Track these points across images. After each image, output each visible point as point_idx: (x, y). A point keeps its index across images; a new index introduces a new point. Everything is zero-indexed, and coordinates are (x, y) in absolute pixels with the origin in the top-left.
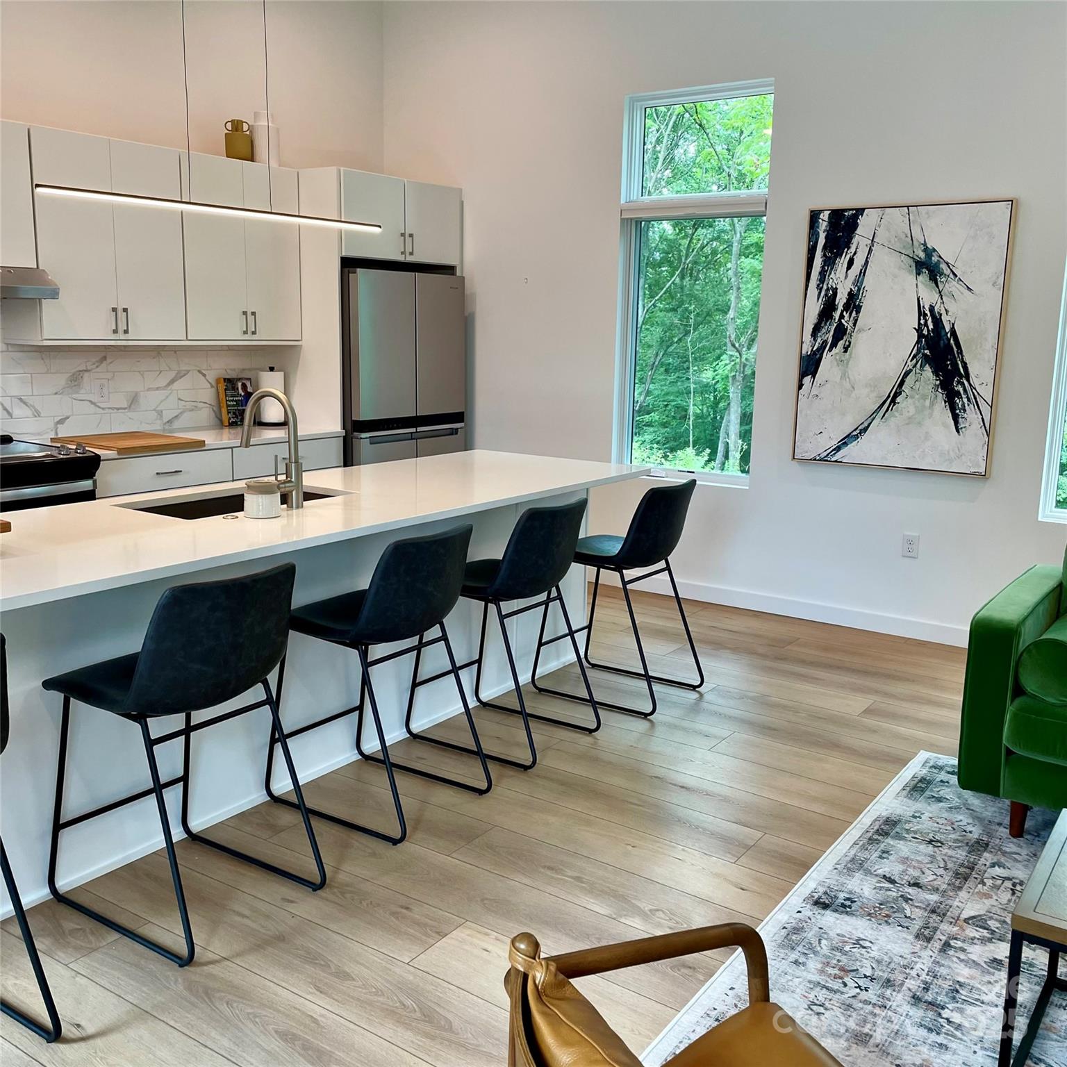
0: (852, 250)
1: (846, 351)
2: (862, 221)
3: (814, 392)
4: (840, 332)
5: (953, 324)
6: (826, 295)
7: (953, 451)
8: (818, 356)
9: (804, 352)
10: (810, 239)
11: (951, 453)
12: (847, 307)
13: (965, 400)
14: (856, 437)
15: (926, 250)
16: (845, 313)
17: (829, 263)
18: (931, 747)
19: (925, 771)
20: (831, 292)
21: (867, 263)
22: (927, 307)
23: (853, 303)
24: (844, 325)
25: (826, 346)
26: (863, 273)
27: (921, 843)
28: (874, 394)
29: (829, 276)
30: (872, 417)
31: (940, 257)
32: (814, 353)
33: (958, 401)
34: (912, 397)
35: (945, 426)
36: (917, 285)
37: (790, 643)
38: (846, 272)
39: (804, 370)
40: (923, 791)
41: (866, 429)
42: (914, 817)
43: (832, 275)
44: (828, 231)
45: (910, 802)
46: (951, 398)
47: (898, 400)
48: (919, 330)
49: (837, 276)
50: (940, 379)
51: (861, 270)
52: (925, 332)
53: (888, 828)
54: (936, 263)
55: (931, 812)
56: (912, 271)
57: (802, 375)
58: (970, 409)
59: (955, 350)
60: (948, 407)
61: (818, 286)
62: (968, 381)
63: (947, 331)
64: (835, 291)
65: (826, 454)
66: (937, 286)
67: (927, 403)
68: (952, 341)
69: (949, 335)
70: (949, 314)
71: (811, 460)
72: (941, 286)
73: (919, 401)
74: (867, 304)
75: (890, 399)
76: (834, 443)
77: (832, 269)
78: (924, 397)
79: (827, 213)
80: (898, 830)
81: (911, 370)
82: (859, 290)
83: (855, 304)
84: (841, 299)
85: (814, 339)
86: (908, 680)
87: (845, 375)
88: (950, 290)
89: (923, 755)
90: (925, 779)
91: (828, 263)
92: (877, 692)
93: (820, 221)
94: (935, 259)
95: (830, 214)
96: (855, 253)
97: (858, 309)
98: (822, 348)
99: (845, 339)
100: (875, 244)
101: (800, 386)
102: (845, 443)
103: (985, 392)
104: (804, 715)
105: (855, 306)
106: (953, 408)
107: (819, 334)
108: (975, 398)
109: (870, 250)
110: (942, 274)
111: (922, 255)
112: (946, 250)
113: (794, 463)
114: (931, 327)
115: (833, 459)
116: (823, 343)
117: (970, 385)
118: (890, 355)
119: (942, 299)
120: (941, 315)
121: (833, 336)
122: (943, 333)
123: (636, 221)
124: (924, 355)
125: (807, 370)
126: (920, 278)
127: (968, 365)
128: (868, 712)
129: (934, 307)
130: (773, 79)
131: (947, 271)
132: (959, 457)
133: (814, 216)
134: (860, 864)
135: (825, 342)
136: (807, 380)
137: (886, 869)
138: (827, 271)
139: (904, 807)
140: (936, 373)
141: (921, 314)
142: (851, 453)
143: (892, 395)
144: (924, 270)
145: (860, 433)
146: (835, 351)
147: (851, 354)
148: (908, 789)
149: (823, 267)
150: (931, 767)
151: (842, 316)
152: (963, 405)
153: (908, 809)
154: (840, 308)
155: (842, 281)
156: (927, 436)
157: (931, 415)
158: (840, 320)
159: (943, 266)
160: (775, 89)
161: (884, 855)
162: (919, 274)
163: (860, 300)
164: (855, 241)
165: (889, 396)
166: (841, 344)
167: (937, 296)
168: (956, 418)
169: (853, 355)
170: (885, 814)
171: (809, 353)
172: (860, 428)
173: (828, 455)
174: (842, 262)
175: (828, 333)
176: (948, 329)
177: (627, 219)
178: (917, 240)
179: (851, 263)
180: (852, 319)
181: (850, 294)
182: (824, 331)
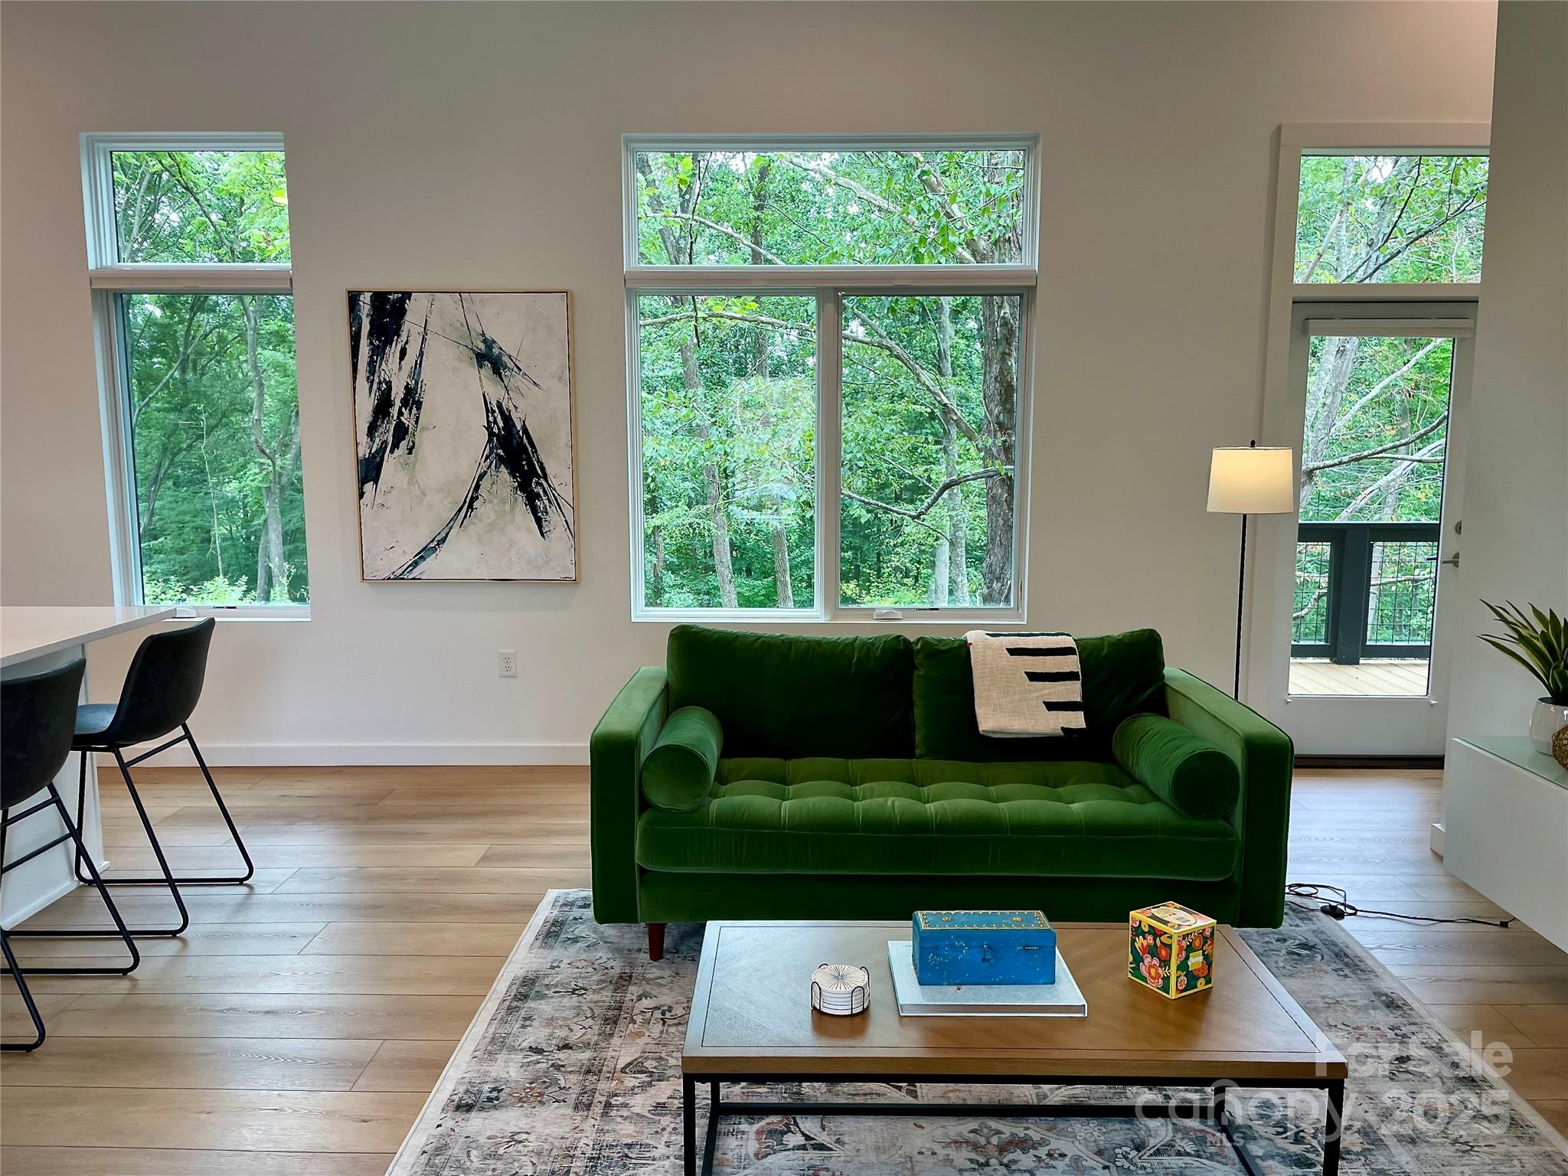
0: (404, 338)
1: (410, 453)
2: (408, 305)
3: (379, 500)
4: (401, 432)
5: (524, 422)
6: (379, 389)
7: (541, 557)
8: (378, 459)
9: (361, 455)
10: (351, 324)
11: (538, 558)
12: (405, 402)
13: (546, 502)
14: (434, 549)
16: (403, 409)
17: (378, 352)
18: (559, 883)
19: (555, 912)
20: (384, 385)
21: (421, 354)
22: (494, 403)
23: (412, 398)
24: (404, 424)
25: (386, 447)
26: (418, 365)
27: (564, 995)
28: (449, 500)
29: (380, 367)
30: (450, 525)
31: (501, 349)
32: (373, 456)
33: (539, 504)
34: (491, 502)
35: (529, 530)
36: (480, 378)
37: (383, 798)
38: (400, 362)
39: (364, 475)
40: (557, 935)
41: (444, 540)
42: (553, 968)
43: (384, 366)
44: (372, 316)
45: (545, 952)
46: (532, 499)
47: (476, 504)
48: (489, 428)
49: (390, 367)
50: (517, 481)
51: (416, 361)
52: (496, 430)
53: (528, 988)
54: (497, 356)
55: (569, 957)
56: (473, 363)
57: (362, 482)
58: (553, 511)
59: (530, 449)
60: (529, 510)
61: (368, 378)
62: (547, 481)
63: (518, 428)
64: (389, 384)
65: (401, 571)
66: (502, 381)
67: (507, 507)
68: (525, 441)
69: (521, 433)
70: (519, 410)
71: (383, 579)
72: (506, 380)
73: (498, 506)
74: (429, 397)
75: (467, 504)
76: (409, 558)
77: (382, 359)
78: (503, 502)
79: (368, 295)
80: (537, 988)
81: (485, 472)
82: (417, 383)
83: (414, 399)
84: (398, 394)
85: (371, 440)
86: (523, 813)
87: (412, 480)
88: (517, 385)
89: (552, 894)
90: (557, 921)
91: (376, 353)
92: (490, 834)
93: (361, 303)
94: (496, 351)
95: (371, 296)
96: (407, 342)
97: (419, 405)
98: (382, 450)
99: (407, 440)
100: (429, 332)
101: (361, 495)
102: (422, 557)
103: (565, 493)
104: (411, 880)
105: (414, 402)
106: (534, 511)
107: (376, 434)
108: (556, 499)
109: (424, 340)
110: (505, 367)
111: (482, 346)
112: (507, 343)
113: (365, 584)
114: (501, 424)
115: (410, 577)
116: (382, 443)
117: (550, 486)
118: (461, 456)
119: (508, 394)
120: (509, 411)
121: (393, 436)
122: (515, 432)
123: (115, 294)
124: (497, 454)
125: (367, 475)
126: (483, 371)
127: (545, 465)
128: (485, 859)
129: (501, 403)
130: (281, 133)
131: (510, 365)
132: (548, 563)
133: (353, 298)
134: (502, 1042)
135: (385, 442)
136: (369, 487)
137: (531, 1039)
138: (376, 362)
139: (540, 960)
140: (512, 474)
141: (489, 411)
142: (430, 567)
143: (468, 500)
144: (486, 363)
145: (438, 545)
146: (397, 452)
147: (416, 455)
148: (541, 937)
149: (371, 357)
150: (561, 906)
151: (400, 414)
152: (545, 507)
153: (544, 961)
154: (398, 404)
155: (396, 373)
156: (512, 543)
157: (513, 521)
158: (398, 417)
159: (505, 359)
160: (285, 146)
161: (527, 1023)
162: (481, 367)
163: (420, 395)
164: (405, 328)
165: (465, 502)
166: (403, 444)
167: (503, 390)
168: (539, 521)
169: (419, 457)
170: (521, 973)
171: (367, 456)
172: (438, 538)
173: (403, 572)
174: (393, 352)
175: (387, 432)
176: (519, 426)
177: (101, 290)
178: (475, 330)
179: (403, 353)
180: (412, 415)
181: (407, 387)
182: (381, 430)
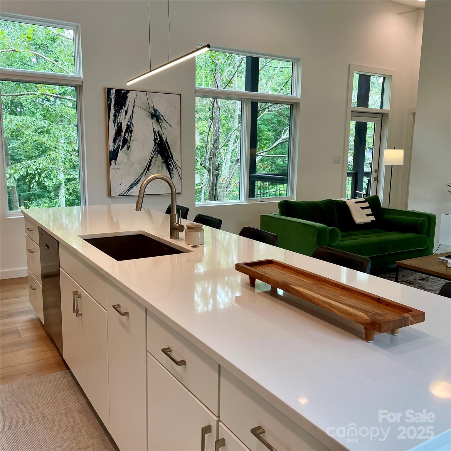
0: (126, 107)
1: (128, 149)
2: (129, 95)
3: (116, 167)
4: (125, 141)
5: (166, 139)
6: (117, 125)
8: (117, 152)
9: (110, 150)
10: (108, 100)
12: (127, 131)
13: (173, 167)
14: (136, 184)
15: (154, 110)
16: (126, 133)
17: (117, 112)
20: (119, 124)
21: (133, 113)
22: (157, 132)
23: (129, 129)
24: (126, 138)
25: (120, 147)
26: (132, 117)
28: (141, 166)
29: (118, 117)
30: (141, 175)
31: (159, 113)
32: (115, 150)
33: (170, 167)
34: (155, 167)
36: (152, 123)
38: (125, 116)
39: (111, 158)
41: (139, 181)
44: (115, 98)
46: (168, 166)
47: (150, 168)
48: (155, 141)
49: (121, 117)
50: (164, 159)
52: (157, 141)
54: (158, 115)
56: (150, 117)
57: (111, 160)
58: (174, 170)
59: (168, 148)
60: (167, 170)
61: (114, 121)
62: (173, 160)
63: (164, 141)
64: (121, 124)
65: (124, 192)
66: (160, 124)
67: (160, 169)
68: (166, 145)
69: (165, 143)
70: (165, 135)
71: (118, 196)
72: (161, 124)
73: (157, 168)
74: (135, 129)
75: (147, 168)
76: (127, 188)
77: (119, 114)
78: (159, 167)
81: (153, 156)
82: (131, 124)
84: (124, 127)
85: (114, 144)
87: (129, 159)
88: (164, 126)
91: (116, 112)
93: (111, 93)
95: (115, 91)
96: (128, 109)
97: (131, 132)
98: (118, 148)
99: (127, 144)
100: (135, 106)
102: (132, 187)
103: (178, 163)
106: (169, 170)
107: (116, 142)
108: (176, 166)
109: (134, 108)
110: (161, 119)
111: (153, 112)
112: (161, 111)
113: (110, 198)
114: (159, 139)
115: (127, 195)
118: (145, 150)
119: (161, 129)
120: (162, 135)
121: (122, 143)
124: (158, 150)
126: (153, 120)
127: (172, 154)
129: (159, 132)
133: (109, 91)
135: (119, 145)
136: (113, 162)
138: (117, 115)
140: (162, 157)
141: (155, 135)
142: (134, 191)
143: (147, 166)
144: (154, 117)
145: (137, 182)
146: (123, 149)
147: (130, 150)
149: (115, 113)
151: (125, 135)
154: (124, 131)
155: (123, 119)
157: (162, 173)
159: (161, 116)
162: (153, 119)
163: (132, 128)
164: (127, 103)
166: (126, 146)
167: (160, 128)
168: (170, 174)
171: (113, 150)
172: (137, 180)
174: (123, 112)
175: (120, 141)
178: (151, 105)
179: (126, 113)
180: (129, 136)
181: (127, 125)
182: (118, 140)
